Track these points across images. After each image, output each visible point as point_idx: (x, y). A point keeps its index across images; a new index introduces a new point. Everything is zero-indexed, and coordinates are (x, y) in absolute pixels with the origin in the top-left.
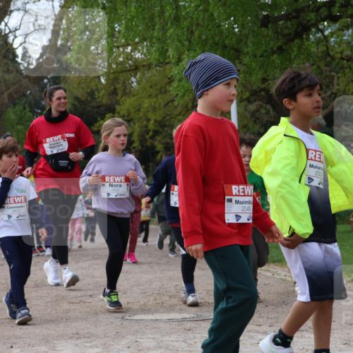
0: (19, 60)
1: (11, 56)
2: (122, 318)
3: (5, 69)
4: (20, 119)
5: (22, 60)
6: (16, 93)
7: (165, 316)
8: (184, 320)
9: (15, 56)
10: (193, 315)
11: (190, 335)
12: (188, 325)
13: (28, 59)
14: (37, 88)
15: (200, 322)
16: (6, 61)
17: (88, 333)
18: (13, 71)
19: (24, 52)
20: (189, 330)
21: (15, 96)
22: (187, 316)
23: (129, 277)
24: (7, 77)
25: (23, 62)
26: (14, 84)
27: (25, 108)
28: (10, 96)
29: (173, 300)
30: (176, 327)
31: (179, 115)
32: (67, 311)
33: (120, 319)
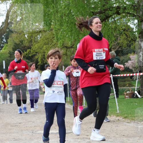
30: (54, 136)
32: (10, 129)
33: (31, 133)
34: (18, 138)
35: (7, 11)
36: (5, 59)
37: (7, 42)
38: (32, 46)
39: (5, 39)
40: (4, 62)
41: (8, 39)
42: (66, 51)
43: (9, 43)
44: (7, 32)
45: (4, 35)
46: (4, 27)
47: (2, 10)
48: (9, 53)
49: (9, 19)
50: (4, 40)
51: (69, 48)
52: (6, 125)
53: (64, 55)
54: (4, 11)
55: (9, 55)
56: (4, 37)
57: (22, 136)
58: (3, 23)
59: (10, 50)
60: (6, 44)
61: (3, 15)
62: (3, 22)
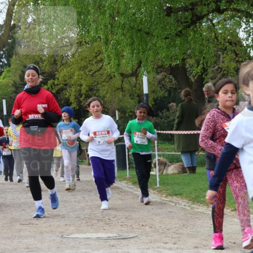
2: (62, 237)
7: (94, 236)
8: (109, 238)
10: (115, 235)
11: (114, 250)
12: (113, 242)
15: (121, 240)
17: (35, 248)
20: (113, 246)
22: (111, 235)
23: (67, 205)
29: (101, 223)
30: (103, 243)
31: (104, 82)
32: (20, 231)
33: (60, 237)
34: (34, 246)
36: (7, 97)
37: (9, 65)
38: (56, 73)
39: (5, 57)
40: (4, 102)
41: (12, 57)
42: (122, 82)
43: (13, 66)
44: (8, 44)
45: (3, 51)
48: (13, 85)
49: (11, 18)
50: (4, 60)
51: (128, 76)
52: (11, 222)
53: (117, 90)
55: (14, 89)
56: (2, 55)
57: (42, 243)
59: (15, 78)
60: (8, 68)
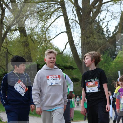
0: (105, 33)
1: (101, 32)
3: (99, 38)
4: (106, 60)
5: (106, 33)
6: (104, 49)
9: (103, 31)
13: (109, 32)
14: (113, 46)
16: (99, 34)
18: (102, 39)
19: (107, 29)
21: (103, 50)
24: (99, 41)
25: (107, 34)
26: (103, 45)
27: (108, 56)
28: (101, 50)
35: (121, 13)
46: (117, 31)
47: (115, 12)
54: (117, 13)
58: (116, 27)
61: (116, 18)
62: (117, 25)
